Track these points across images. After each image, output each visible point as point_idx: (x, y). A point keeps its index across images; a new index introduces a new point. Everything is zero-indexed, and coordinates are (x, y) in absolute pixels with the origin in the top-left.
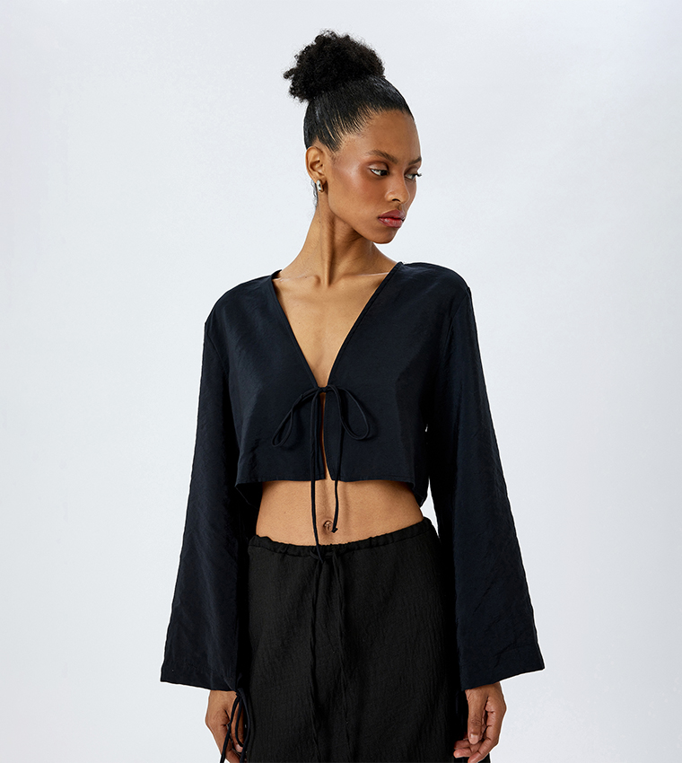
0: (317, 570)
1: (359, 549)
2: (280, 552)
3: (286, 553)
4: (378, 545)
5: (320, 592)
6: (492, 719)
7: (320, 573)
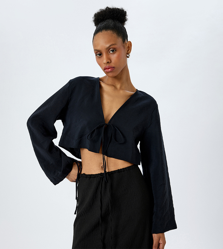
0: (101, 181)
1: (115, 173)
2: (89, 177)
3: (91, 177)
4: (121, 172)
5: (103, 188)
6: (161, 246)
7: (102, 182)
